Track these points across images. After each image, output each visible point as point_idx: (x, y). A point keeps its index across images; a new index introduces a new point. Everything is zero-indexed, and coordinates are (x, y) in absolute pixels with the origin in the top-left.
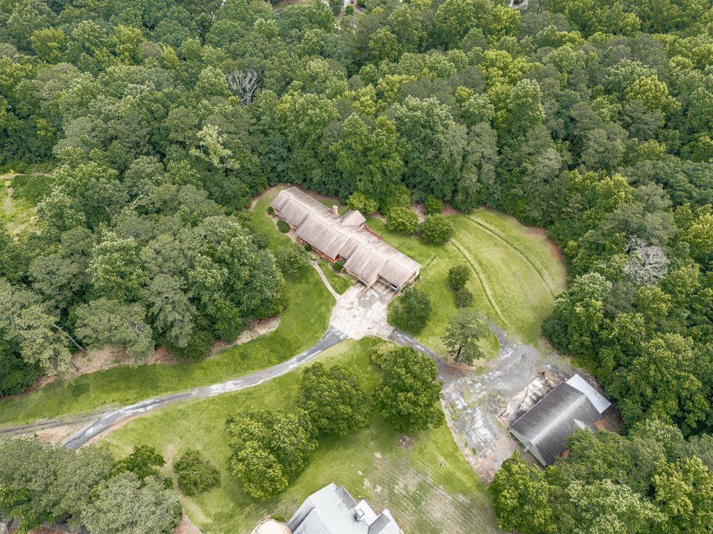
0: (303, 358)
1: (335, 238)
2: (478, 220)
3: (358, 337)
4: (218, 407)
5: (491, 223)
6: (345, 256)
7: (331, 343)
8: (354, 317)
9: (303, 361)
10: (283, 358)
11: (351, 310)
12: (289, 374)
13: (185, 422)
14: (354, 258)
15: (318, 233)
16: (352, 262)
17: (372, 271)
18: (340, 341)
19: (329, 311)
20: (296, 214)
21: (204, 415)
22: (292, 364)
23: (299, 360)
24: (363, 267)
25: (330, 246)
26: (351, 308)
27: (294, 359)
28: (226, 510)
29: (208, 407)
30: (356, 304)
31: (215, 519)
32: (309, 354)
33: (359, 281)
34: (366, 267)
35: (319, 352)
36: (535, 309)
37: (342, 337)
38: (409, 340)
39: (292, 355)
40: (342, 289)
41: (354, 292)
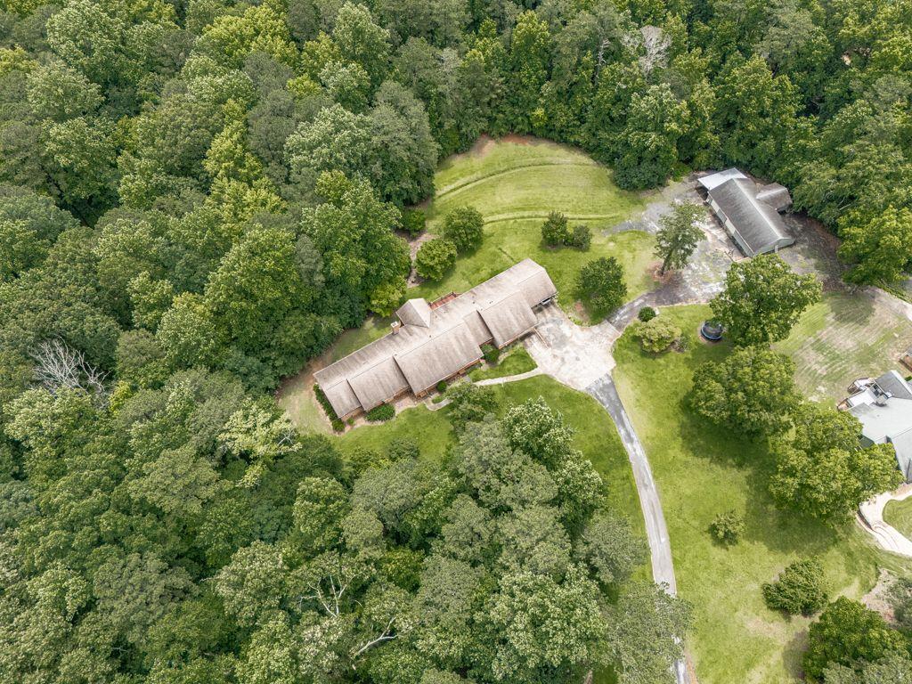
0: (628, 434)
1: (453, 341)
2: (446, 189)
3: (612, 363)
4: (690, 555)
5: (456, 179)
6: (485, 338)
7: (612, 396)
8: (577, 359)
9: (633, 436)
10: (623, 459)
11: (566, 360)
12: (651, 457)
13: (713, 601)
14: (496, 327)
15: (434, 361)
16: (499, 332)
17: (524, 312)
18: (613, 385)
19: (559, 386)
20: (381, 383)
21: (703, 576)
22: (635, 450)
23: (631, 440)
24: (515, 322)
25: (462, 351)
26: (563, 360)
27: (628, 447)
28: (842, 559)
29: (687, 569)
30: (557, 352)
31: (855, 574)
32: (624, 426)
33: (522, 339)
34: (517, 319)
35: (623, 413)
36: (597, 186)
37: (607, 382)
38: (625, 310)
39: (620, 448)
40: (527, 362)
41: (535, 349)
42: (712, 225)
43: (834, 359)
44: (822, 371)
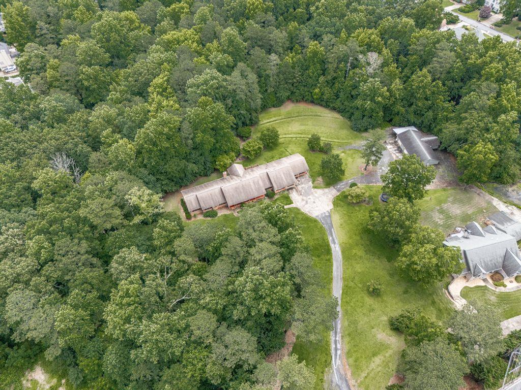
0: (333, 240)
1: (252, 184)
2: (265, 122)
3: (332, 206)
4: (354, 300)
5: (271, 118)
6: (268, 185)
7: (329, 222)
8: (314, 202)
9: (336, 241)
10: (328, 251)
11: (308, 202)
12: (343, 252)
13: (361, 323)
14: (275, 181)
15: (241, 192)
16: (276, 184)
17: (291, 176)
18: (330, 216)
19: (302, 214)
21: (359, 310)
22: (335, 248)
23: (335, 243)
24: (285, 180)
25: (256, 190)
26: (307, 202)
27: (332, 246)
28: (435, 312)
29: (351, 306)
30: (305, 198)
31: (440, 320)
32: (332, 236)
33: (288, 190)
34: (286, 179)
35: (333, 230)
36: (341, 128)
37: (327, 214)
38: (343, 183)
39: (328, 246)
40: (288, 200)
41: (294, 195)
42: (397, 151)
43: (448, 218)
44: (441, 222)
